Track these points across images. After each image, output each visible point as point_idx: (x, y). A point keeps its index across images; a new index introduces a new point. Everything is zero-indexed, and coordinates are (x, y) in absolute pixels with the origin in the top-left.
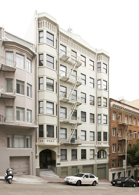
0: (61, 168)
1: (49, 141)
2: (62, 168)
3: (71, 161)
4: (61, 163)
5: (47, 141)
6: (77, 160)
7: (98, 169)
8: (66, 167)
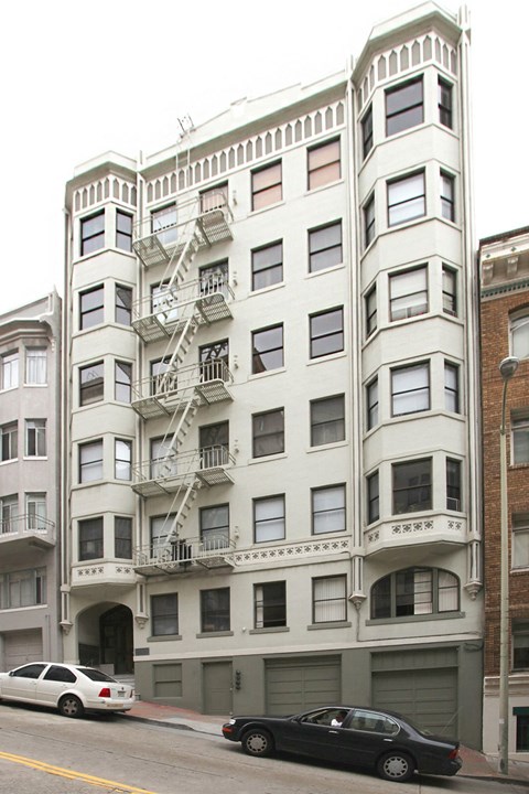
0: (155, 666)
1: (87, 572)
2: (157, 665)
3: (198, 637)
4: (151, 646)
5: (81, 573)
6: (232, 635)
7: (374, 675)
8: (176, 664)
